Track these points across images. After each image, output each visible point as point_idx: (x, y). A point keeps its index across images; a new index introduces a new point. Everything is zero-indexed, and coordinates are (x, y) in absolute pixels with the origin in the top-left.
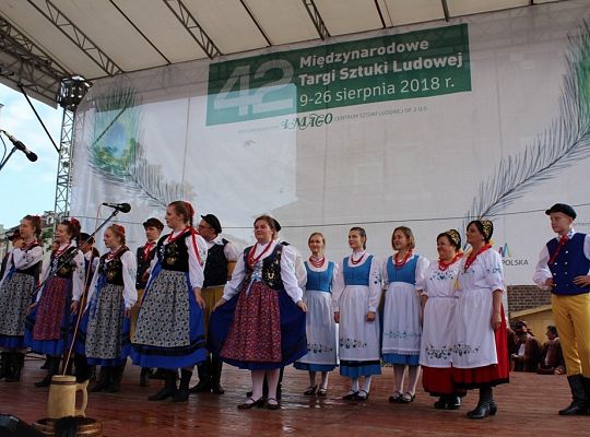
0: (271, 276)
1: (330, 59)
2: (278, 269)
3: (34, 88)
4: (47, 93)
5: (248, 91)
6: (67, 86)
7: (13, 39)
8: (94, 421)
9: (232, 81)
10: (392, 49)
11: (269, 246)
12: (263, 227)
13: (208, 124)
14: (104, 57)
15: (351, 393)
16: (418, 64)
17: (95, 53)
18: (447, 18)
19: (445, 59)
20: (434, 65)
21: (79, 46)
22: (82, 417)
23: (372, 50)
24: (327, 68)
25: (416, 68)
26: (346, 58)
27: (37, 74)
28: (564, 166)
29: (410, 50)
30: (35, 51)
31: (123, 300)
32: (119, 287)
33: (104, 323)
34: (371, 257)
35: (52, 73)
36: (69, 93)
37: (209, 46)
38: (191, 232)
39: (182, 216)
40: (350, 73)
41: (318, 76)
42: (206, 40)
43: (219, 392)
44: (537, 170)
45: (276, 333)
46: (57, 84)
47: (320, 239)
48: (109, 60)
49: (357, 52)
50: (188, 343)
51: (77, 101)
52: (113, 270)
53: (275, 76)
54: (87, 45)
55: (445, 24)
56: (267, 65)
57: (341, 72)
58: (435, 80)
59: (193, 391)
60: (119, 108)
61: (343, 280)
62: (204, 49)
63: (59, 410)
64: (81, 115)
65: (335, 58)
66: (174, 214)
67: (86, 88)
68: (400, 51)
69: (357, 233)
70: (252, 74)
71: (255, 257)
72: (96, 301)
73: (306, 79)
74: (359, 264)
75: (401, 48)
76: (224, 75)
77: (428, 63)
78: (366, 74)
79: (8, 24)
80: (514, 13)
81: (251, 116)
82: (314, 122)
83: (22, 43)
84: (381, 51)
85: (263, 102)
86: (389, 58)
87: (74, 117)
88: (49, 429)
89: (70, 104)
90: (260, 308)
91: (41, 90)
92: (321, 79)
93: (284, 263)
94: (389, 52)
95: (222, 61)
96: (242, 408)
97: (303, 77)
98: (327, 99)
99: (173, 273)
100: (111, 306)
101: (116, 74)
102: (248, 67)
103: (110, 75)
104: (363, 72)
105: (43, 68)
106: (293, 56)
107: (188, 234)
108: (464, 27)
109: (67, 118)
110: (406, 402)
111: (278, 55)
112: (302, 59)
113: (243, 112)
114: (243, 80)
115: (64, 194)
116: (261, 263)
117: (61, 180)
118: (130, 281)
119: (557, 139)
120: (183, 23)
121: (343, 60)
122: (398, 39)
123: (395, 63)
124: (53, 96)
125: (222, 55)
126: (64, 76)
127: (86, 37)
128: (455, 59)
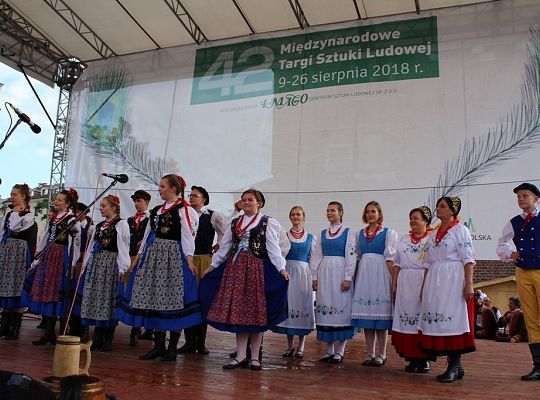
0: (257, 246)
1: (308, 46)
2: (263, 240)
3: (33, 68)
4: (45, 73)
5: (230, 74)
6: (64, 67)
7: (14, 21)
8: (97, 380)
9: (216, 66)
10: (366, 37)
11: (255, 218)
12: (250, 200)
13: (191, 104)
15: (327, 356)
16: (390, 52)
17: (90, 37)
18: (418, 11)
19: (415, 47)
20: (404, 52)
21: (76, 30)
22: (86, 376)
23: (347, 39)
24: (305, 54)
25: (388, 54)
26: (323, 45)
27: (36, 55)
28: (525, 148)
29: (382, 38)
30: (35, 34)
31: (116, 266)
32: (113, 254)
33: (100, 287)
34: (347, 230)
35: (50, 55)
36: (66, 74)
37: (196, 32)
38: (183, 204)
39: (174, 188)
40: (326, 59)
41: (296, 61)
42: (194, 27)
43: (204, 352)
44: (499, 150)
45: (262, 299)
46: (55, 65)
47: (301, 212)
48: (103, 43)
49: (334, 40)
50: (182, 307)
51: (73, 81)
52: (108, 237)
53: (257, 61)
54: (83, 29)
55: (416, 17)
56: (250, 52)
58: (405, 66)
59: (181, 351)
60: (111, 88)
61: (321, 251)
62: (192, 35)
63: (64, 368)
64: (76, 94)
65: (313, 45)
66: (167, 187)
67: (82, 70)
68: (372, 39)
69: (335, 207)
70: (236, 59)
71: (242, 227)
72: (92, 266)
73: (285, 64)
74: (336, 237)
75: (374, 37)
76: (209, 59)
77: (399, 51)
78: (341, 59)
79: (10, 8)
80: (480, 8)
81: (232, 97)
82: (291, 102)
83: (23, 26)
84: (356, 39)
85: (245, 84)
86: (363, 46)
87: (70, 96)
88: (55, 387)
89: (66, 83)
90: (247, 275)
91: (39, 70)
92: (299, 64)
93: (269, 234)
94: (363, 40)
95: (208, 46)
96: (226, 368)
97: (282, 62)
98: (304, 81)
99: (167, 241)
100: (106, 272)
101: (110, 57)
102: (232, 53)
103: (104, 58)
104: (338, 58)
105: (41, 50)
106: (274, 44)
107: (181, 206)
108: (433, 19)
109: (63, 97)
110: (378, 365)
111: (260, 43)
112: (283, 46)
113: (225, 92)
114: (227, 64)
115: (60, 167)
116: (248, 234)
117: (57, 154)
118: (124, 248)
119: (519, 122)
120: (173, 10)
121: (320, 45)
122: (372, 29)
123: (368, 49)
124: (51, 76)
125: (208, 41)
126: (61, 58)
127: (82, 22)
128: (424, 48)
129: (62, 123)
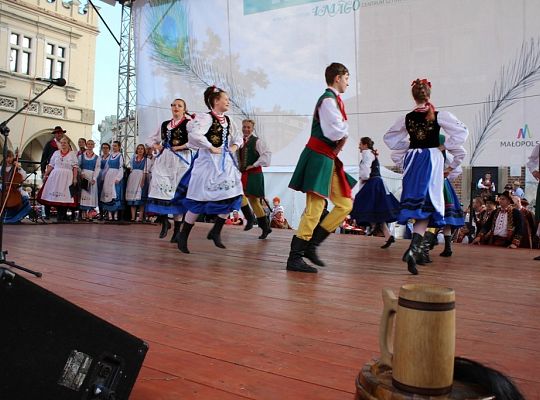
60: (168, 2)
64: (138, 10)
82: (343, 9)
87: (131, 12)
89: (127, 0)
109: (125, 14)
115: (126, 82)
117: (122, 71)
129: (127, 40)
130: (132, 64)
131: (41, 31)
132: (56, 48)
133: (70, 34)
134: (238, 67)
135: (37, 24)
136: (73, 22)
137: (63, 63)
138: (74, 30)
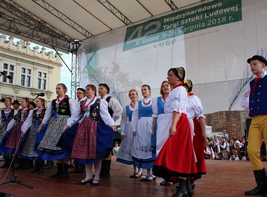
0: (94, 115)
1: (177, 17)
2: (98, 111)
3: (58, 46)
4: (64, 48)
6: (73, 44)
7: (48, 28)
11: (93, 99)
13: (123, 51)
14: (84, 30)
16: (216, 13)
17: (80, 29)
19: (229, 8)
20: (224, 12)
21: (72, 27)
23: (196, 11)
24: (176, 21)
27: (59, 40)
29: (213, 8)
30: (58, 32)
35: (66, 40)
37: (125, 20)
40: (185, 22)
42: (123, 18)
46: (68, 44)
47: (135, 93)
48: (87, 31)
49: (189, 13)
53: (154, 27)
54: (76, 26)
56: (151, 24)
57: (182, 22)
58: (224, 20)
60: (93, 51)
62: (123, 22)
64: (79, 56)
65: (179, 17)
67: (80, 44)
68: (208, 9)
70: (144, 28)
71: (86, 105)
73: (166, 27)
75: (209, 8)
77: (221, 12)
79: (45, 22)
82: (168, 44)
83: (52, 29)
84: (200, 10)
85: (147, 39)
86: (203, 13)
87: (76, 56)
89: (74, 51)
91: (61, 47)
92: (172, 26)
93: (102, 108)
94: (203, 10)
97: (165, 26)
98: (174, 33)
101: (90, 37)
102: (142, 26)
104: (191, 20)
105: (61, 38)
106: (161, 19)
109: (73, 58)
111: (156, 20)
112: (165, 19)
113: (137, 43)
114: (139, 31)
116: (89, 108)
120: (111, 12)
121: (183, 16)
123: (206, 14)
124: (67, 49)
125: (132, 23)
126: (70, 40)
127: (75, 23)
128: (234, 8)
129: (74, 70)
130: (77, 80)
131: (35, 66)
132: (42, 74)
133: (49, 67)
134: (129, 79)
135: (33, 63)
136: (50, 62)
137: (45, 81)
138: (51, 65)
